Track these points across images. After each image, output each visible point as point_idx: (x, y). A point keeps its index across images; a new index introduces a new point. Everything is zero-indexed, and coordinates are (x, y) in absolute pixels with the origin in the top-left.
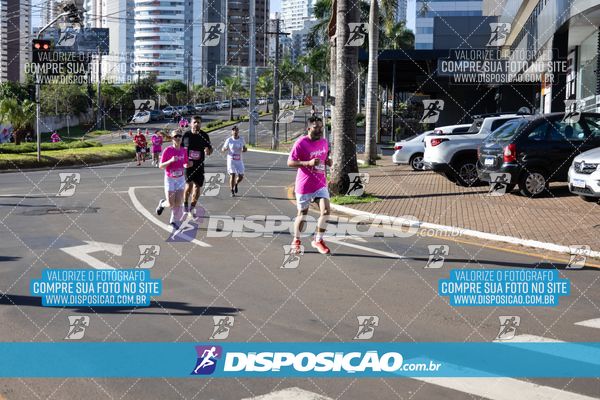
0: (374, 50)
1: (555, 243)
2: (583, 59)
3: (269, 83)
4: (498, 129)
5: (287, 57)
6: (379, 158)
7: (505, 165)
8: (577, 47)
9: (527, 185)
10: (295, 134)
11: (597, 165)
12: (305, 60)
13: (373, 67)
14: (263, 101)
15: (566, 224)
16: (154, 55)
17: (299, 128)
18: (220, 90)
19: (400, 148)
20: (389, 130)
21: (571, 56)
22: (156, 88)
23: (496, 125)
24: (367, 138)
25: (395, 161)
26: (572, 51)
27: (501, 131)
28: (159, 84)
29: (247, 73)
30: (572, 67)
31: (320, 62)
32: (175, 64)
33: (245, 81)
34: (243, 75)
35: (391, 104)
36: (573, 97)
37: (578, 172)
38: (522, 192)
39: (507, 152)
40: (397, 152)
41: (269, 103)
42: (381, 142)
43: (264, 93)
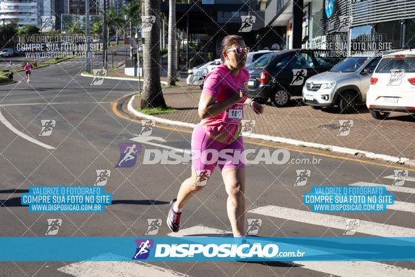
0: (173, 4)
1: (293, 138)
2: (314, 11)
3: (100, 27)
4: (257, 60)
5: (113, 9)
6: (178, 80)
7: (261, 85)
8: (310, 3)
9: (276, 99)
10: (120, 64)
11: (321, 85)
12: (126, 11)
13: (173, 17)
14: (96, 40)
15: (300, 125)
16: (15, 7)
17: (122, 60)
18: (64, 33)
19: (191, 73)
20: (185, 60)
21: (306, 9)
22: (17, 31)
23: (256, 57)
24: (169, 66)
25: (188, 83)
26: (306, 6)
27: (259, 62)
28: (20, 28)
29: (84, 20)
30: (306, 17)
31: (135, 12)
32: (31, 13)
33: (82, 25)
34: (81, 21)
35: (186, 42)
36: (307, 38)
37: (309, 90)
38: (272, 103)
39: (263, 76)
40: (190, 76)
41: (100, 42)
42: (179, 69)
43: (96, 35)
